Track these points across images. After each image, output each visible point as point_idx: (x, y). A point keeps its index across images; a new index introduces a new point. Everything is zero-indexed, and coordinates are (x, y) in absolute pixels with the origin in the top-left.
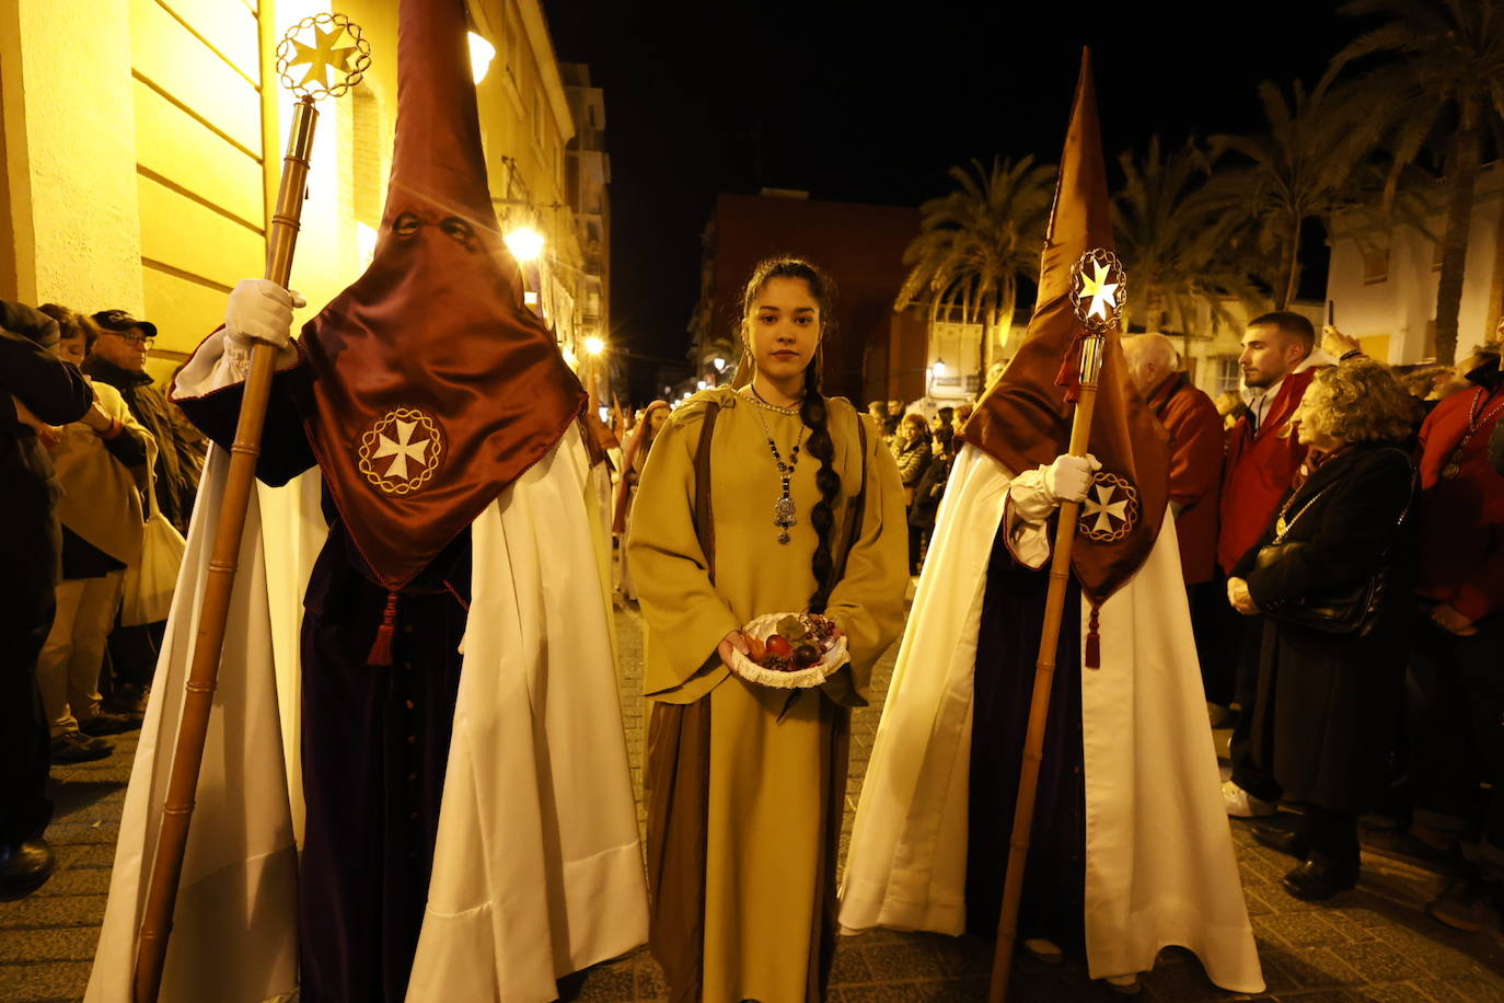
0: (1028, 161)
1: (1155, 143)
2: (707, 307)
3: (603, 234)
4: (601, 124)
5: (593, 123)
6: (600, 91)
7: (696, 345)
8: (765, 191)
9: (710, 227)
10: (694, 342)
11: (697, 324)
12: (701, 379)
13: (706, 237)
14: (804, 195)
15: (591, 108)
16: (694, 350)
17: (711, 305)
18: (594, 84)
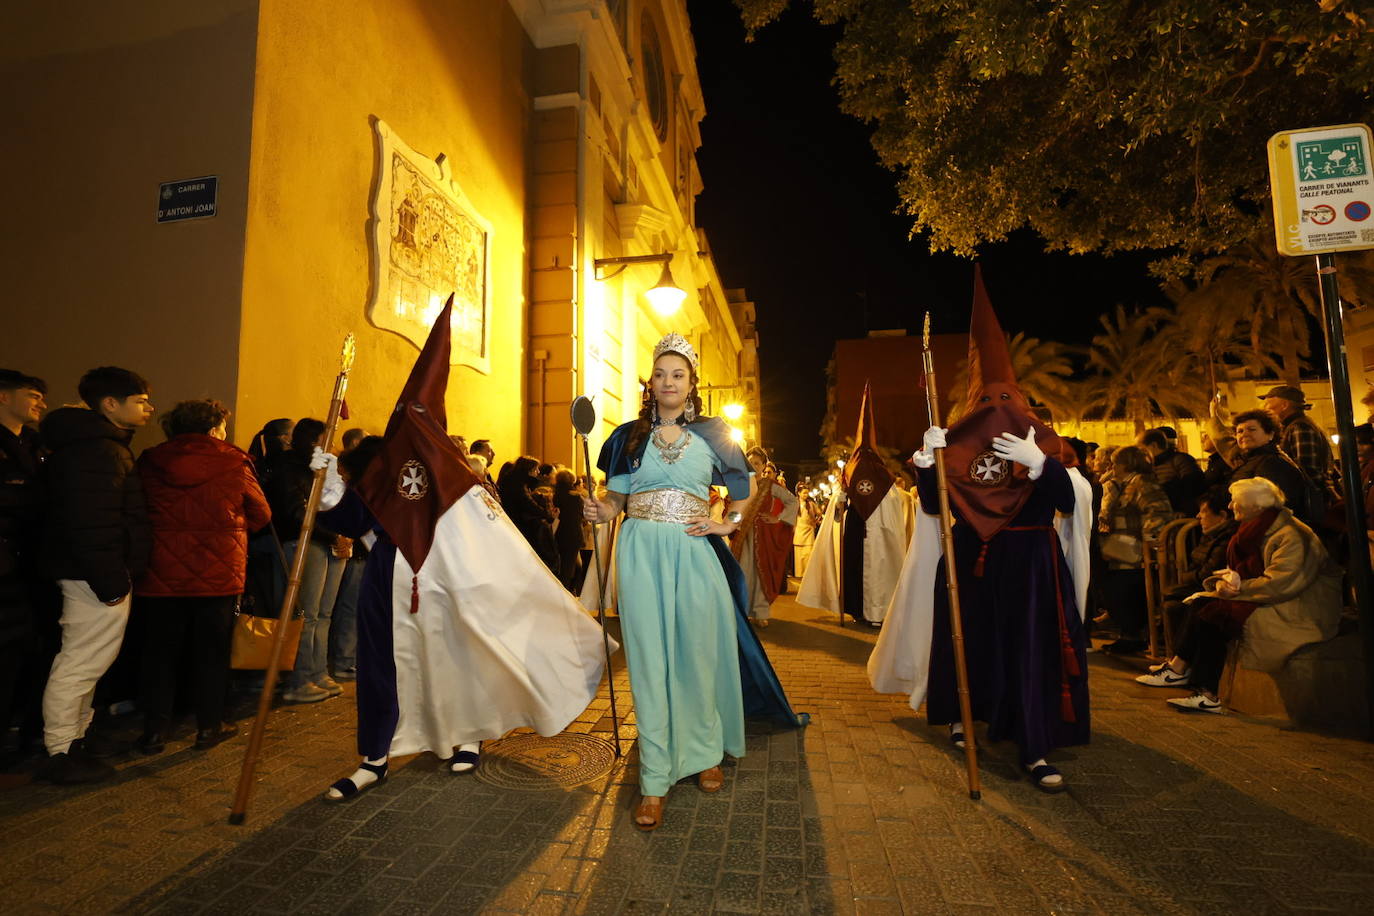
0: (1020, 336)
1: (1121, 310)
2: (832, 419)
3: (756, 387)
4: (753, 318)
5: (748, 318)
6: (752, 304)
7: (826, 446)
8: (871, 333)
9: (831, 364)
10: (825, 443)
11: (826, 431)
12: (831, 474)
13: (829, 370)
14: (903, 332)
15: (747, 313)
16: (825, 450)
17: (835, 418)
18: (749, 300)
